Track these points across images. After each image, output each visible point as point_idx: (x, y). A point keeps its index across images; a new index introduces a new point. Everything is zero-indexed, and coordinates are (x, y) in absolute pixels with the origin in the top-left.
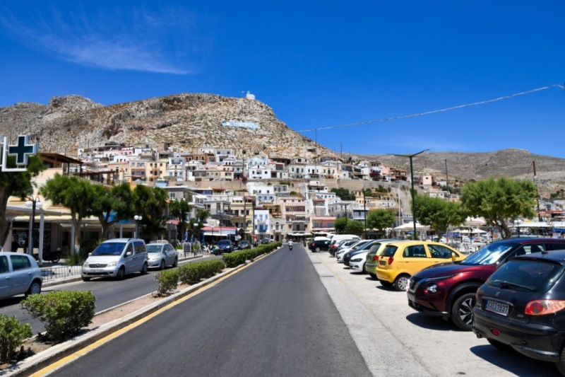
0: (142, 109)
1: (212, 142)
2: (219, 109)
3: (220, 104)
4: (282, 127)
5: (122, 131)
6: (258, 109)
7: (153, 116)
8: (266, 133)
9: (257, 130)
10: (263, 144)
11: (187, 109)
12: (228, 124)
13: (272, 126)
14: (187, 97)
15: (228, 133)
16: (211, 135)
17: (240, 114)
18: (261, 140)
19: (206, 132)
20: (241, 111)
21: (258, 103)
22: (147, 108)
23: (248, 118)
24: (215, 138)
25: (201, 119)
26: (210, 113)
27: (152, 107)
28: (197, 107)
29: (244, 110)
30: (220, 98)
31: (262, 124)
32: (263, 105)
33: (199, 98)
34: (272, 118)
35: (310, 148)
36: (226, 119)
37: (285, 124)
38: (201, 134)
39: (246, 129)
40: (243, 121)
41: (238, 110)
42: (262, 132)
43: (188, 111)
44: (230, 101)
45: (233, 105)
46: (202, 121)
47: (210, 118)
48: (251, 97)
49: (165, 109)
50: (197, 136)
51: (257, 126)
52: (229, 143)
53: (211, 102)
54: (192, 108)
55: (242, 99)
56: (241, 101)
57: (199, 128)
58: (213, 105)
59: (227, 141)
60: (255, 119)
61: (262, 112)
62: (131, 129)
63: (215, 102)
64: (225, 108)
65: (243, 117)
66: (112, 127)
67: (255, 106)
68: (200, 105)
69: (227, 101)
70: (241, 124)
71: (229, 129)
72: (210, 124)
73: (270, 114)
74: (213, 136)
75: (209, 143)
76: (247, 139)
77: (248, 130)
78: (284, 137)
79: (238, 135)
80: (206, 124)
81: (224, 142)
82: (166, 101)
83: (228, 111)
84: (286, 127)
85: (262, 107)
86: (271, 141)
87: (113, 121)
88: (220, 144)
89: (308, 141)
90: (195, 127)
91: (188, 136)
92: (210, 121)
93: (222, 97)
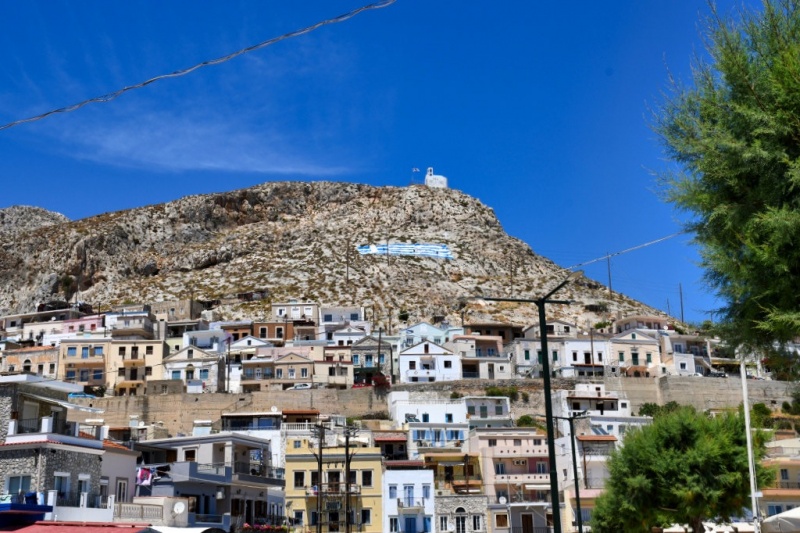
0: (161, 222)
1: (322, 294)
2: (355, 217)
3: (359, 204)
4: (518, 253)
5: (105, 279)
6: (453, 210)
7: (188, 238)
8: (471, 269)
9: (447, 260)
10: (458, 295)
11: (275, 219)
12: (373, 249)
13: (490, 251)
14: (276, 191)
15: (369, 271)
16: (322, 277)
17: (407, 225)
18: (455, 286)
19: (312, 271)
20: (412, 219)
21: (456, 195)
22: (173, 220)
23: (429, 233)
24: (333, 284)
25: (309, 243)
26: (332, 225)
27: (186, 218)
28: (302, 215)
29: (417, 215)
30: (359, 189)
31: (462, 248)
32: (469, 199)
33: (307, 192)
34: (493, 232)
35: (592, 302)
36: (370, 239)
37: (525, 246)
38: (301, 276)
39: (418, 260)
40: (414, 242)
41: (402, 216)
42: (462, 266)
43: (278, 223)
44: (385, 196)
45: (390, 205)
46: (310, 247)
47: (331, 238)
48: (436, 181)
49: (219, 222)
50: (286, 282)
51: (450, 252)
52: (368, 295)
53: (337, 201)
54: (288, 217)
55: (413, 188)
56: (410, 193)
57: (299, 263)
58: (342, 207)
59: (361, 291)
60: (447, 235)
61: (466, 216)
62: (128, 272)
63: (348, 199)
64: (372, 213)
65: (415, 232)
66: (77, 270)
67: (447, 203)
68: (309, 208)
69: (377, 195)
70: (407, 249)
71: (374, 260)
72: (327, 253)
73: (487, 222)
74: (328, 280)
75: (313, 297)
76: (418, 284)
77: (424, 263)
78: (521, 277)
79: (393, 274)
80: (319, 253)
81: (354, 295)
82: (221, 201)
83: (378, 220)
84: (530, 253)
85: (465, 205)
86: (483, 287)
87: (81, 254)
88: (342, 297)
89: (590, 286)
90: (292, 261)
91: (267, 282)
92: (329, 246)
93: (366, 187)
